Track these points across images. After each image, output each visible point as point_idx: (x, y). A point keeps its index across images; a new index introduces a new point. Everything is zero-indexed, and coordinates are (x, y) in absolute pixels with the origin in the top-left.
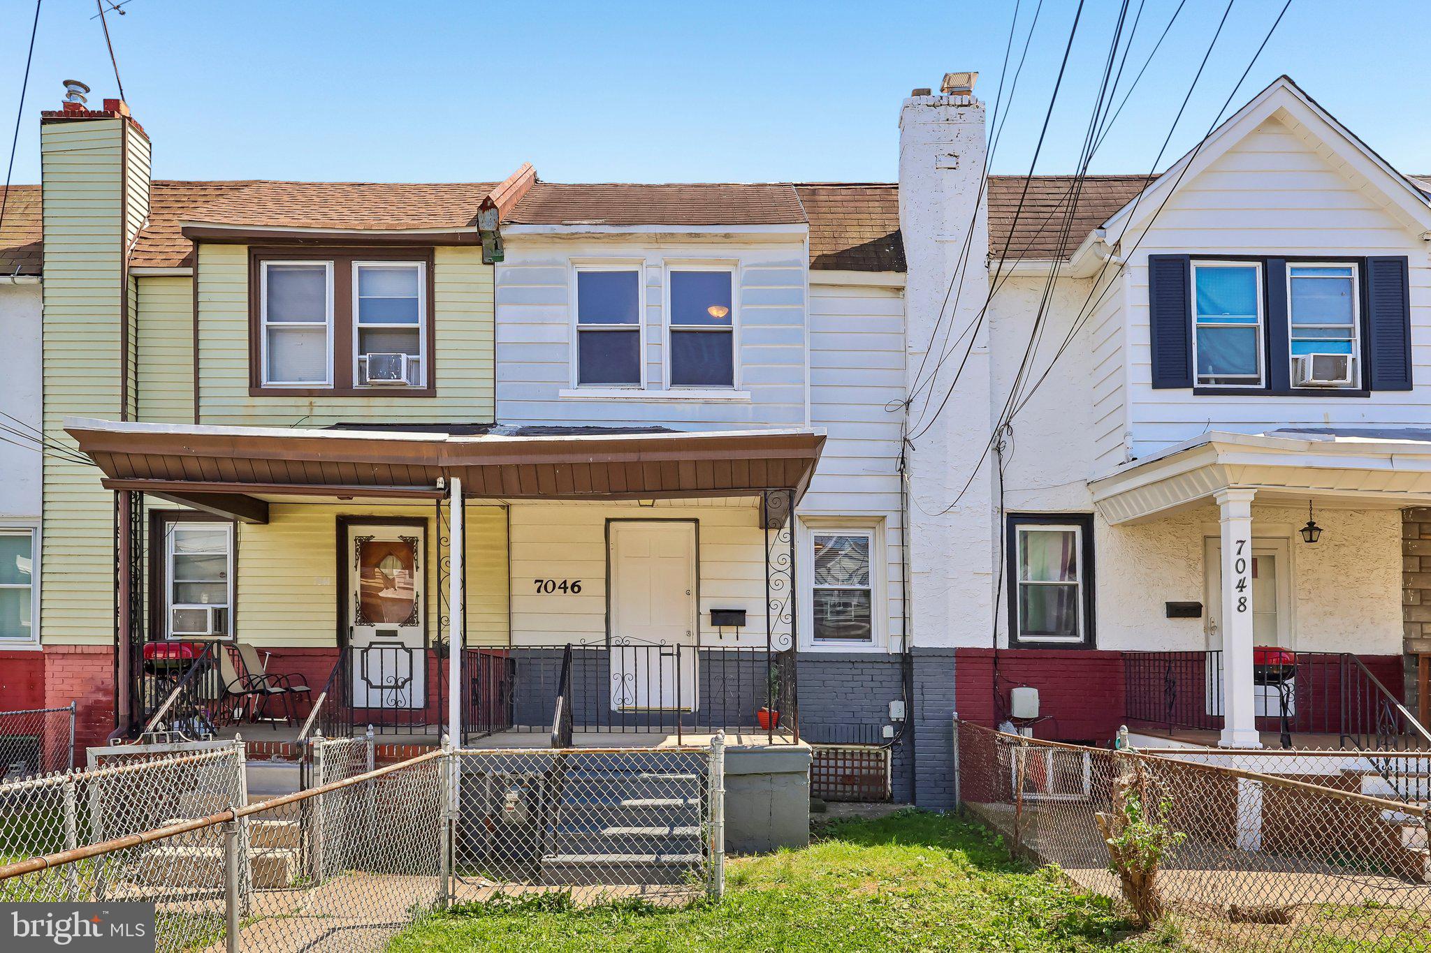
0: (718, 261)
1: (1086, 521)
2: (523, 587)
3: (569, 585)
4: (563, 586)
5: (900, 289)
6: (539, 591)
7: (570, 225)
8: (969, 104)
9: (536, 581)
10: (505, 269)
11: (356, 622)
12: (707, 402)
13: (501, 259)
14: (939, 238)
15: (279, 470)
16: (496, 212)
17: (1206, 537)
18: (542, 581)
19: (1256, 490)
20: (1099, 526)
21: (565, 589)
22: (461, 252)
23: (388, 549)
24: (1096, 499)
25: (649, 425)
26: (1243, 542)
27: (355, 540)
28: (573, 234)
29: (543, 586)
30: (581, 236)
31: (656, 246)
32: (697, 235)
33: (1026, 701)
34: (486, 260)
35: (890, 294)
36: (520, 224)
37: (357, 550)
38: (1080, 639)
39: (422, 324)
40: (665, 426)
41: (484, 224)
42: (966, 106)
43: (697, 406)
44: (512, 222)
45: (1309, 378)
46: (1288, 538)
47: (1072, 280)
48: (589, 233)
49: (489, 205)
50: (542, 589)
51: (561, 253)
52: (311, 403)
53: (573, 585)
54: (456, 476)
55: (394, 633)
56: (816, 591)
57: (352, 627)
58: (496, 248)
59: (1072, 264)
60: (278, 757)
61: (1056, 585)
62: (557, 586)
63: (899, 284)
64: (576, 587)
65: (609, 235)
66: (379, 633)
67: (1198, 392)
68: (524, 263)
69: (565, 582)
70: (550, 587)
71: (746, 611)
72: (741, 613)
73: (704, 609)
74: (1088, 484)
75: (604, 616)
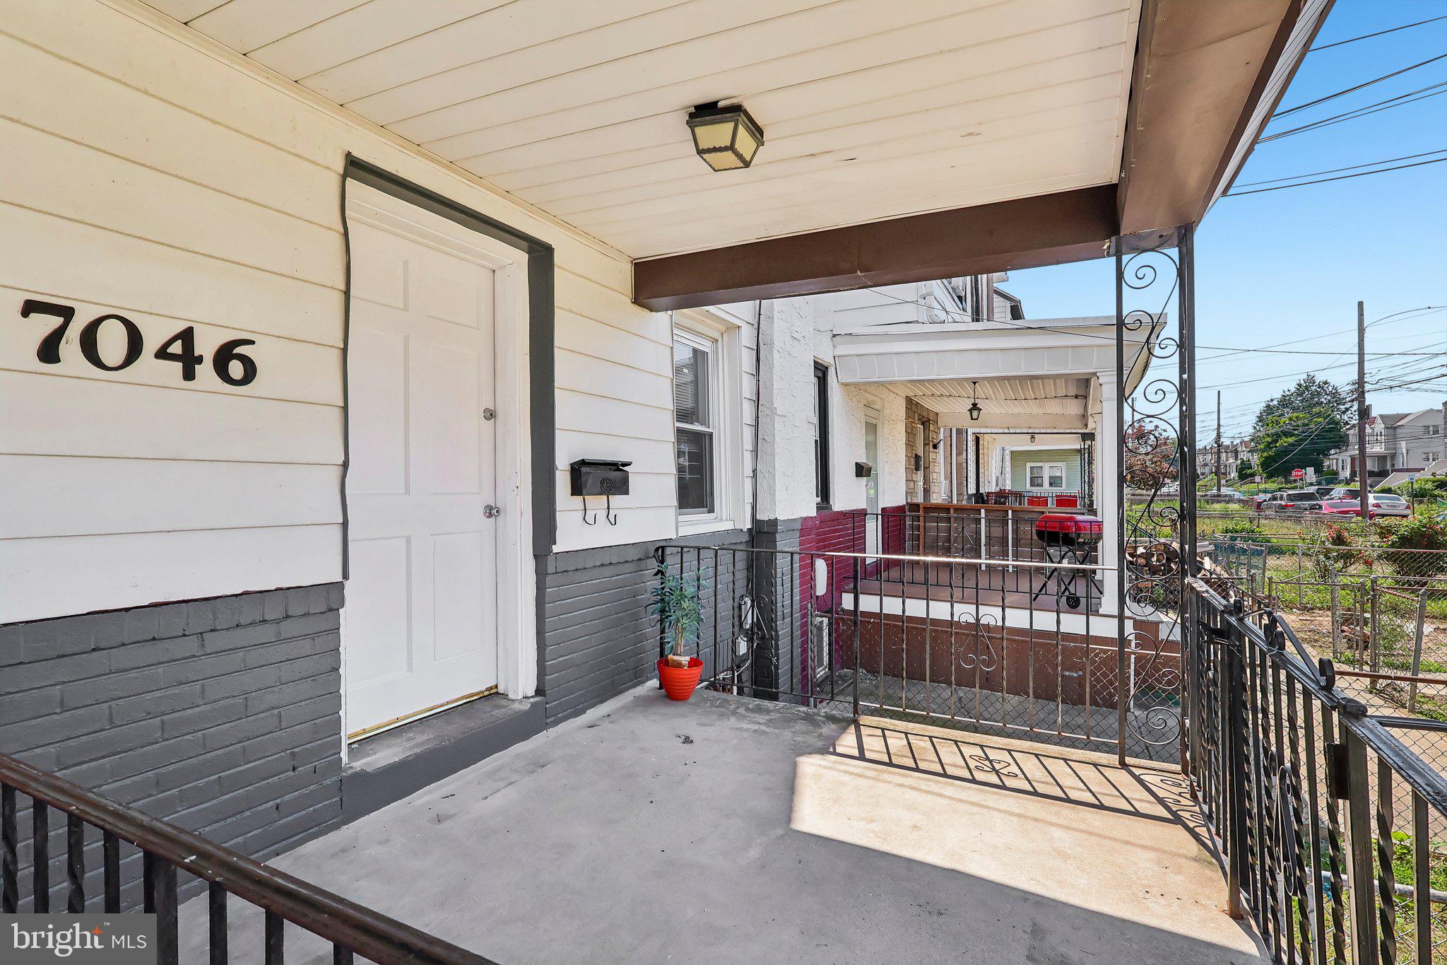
1: (823, 374)
3: (203, 350)
4: (175, 350)
6: (51, 354)
18: (68, 314)
20: (832, 381)
24: (837, 353)
29: (76, 333)
46: (879, 411)
50: (73, 346)
53: (225, 355)
62: (148, 348)
64: (235, 363)
69: (187, 336)
70: (112, 342)
71: (628, 464)
72: (617, 467)
73: (563, 461)
74: (834, 336)
75: (336, 473)
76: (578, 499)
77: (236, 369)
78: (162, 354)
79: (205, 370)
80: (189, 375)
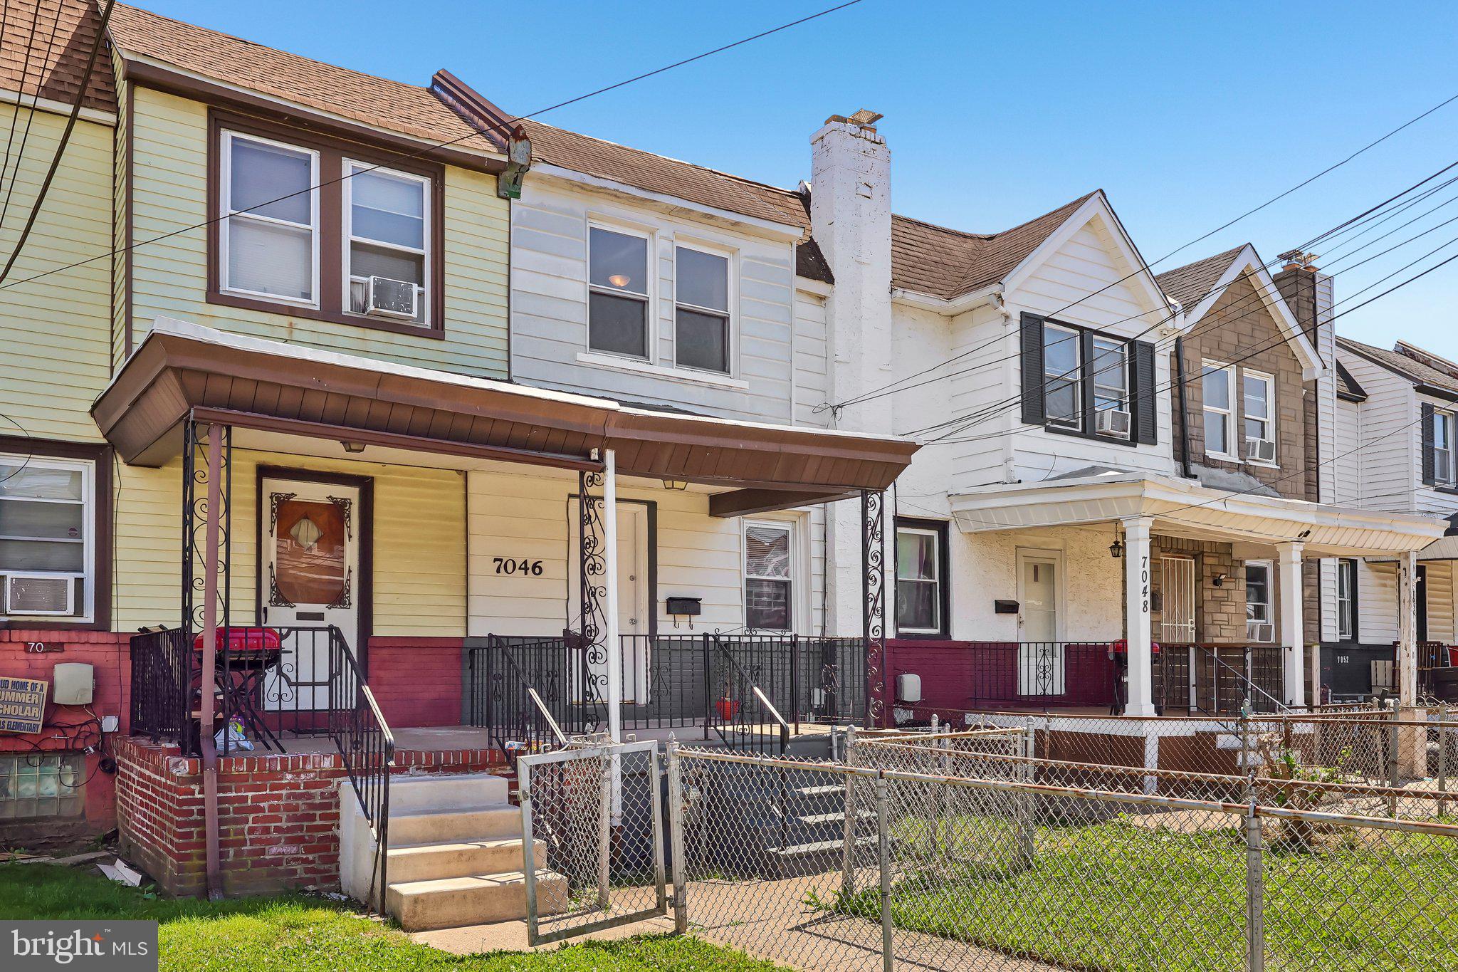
0: (721, 246)
1: (942, 527)
2: (482, 566)
3: (530, 565)
4: (523, 566)
5: (822, 298)
6: (498, 571)
7: (599, 177)
8: (880, 143)
9: (496, 560)
10: (521, 208)
11: (270, 602)
12: (711, 387)
13: (518, 196)
14: (858, 259)
15: (422, 419)
16: (528, 145)
17: (1017, 547)
18: (501, 560)
19: (1153, 519)
20: (953, 532)
21: (526, 569)
22: (473, 177)
23: (308, 511)
24: (953, 510)
25: (661, 403)
26: (1145, 558)
27: (271, 497)
28: (601, 188)
29: (503, 565)
30: (608, 191)
31: (669, 218)
32: (711, 217)
33: (912, 686)
34: (502, 194)
35: (815, 302)
36: (549, 163)
37: (273, 511)
38: (937, 631)
39: (426, 251)
40: (675, 406)
41: (516, 155)
42: (877, 143)
43: (703, 390)
44: (543, 160)
45: (1108, 427)
46: (1061, 551)
47: (939, 316)
48: (617, 190)
49: (521, 135)
50: (502, 569)
51: (579, 204)
52: (291, 324)
53: (535, 566)
54: (611, 449)
55: (320, 617)
56: (749, 582)
57: (265, 609)
58: (515, 183)
59: (951, 304)
60: (417, 769)
61: (914, 582)
62: (518, 566)
63: (823, 293)
64: (537, 568)
65: (635, 198)
66: (301, 616)
67: (1048, 430)
68: (542, 206)
69: (525, 562)
70: (510, 568)
71: (700, 600)
72: (695, 602)
73: (662, 597)
74: (949, 496)
75: (565, 602)
76: (671, 617)
77: (537, 570)
78: (520, 568)
79: (530, 571)
80: (526, 573)
